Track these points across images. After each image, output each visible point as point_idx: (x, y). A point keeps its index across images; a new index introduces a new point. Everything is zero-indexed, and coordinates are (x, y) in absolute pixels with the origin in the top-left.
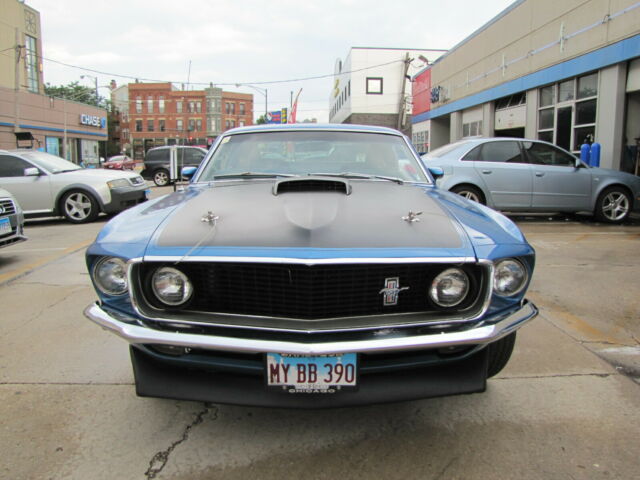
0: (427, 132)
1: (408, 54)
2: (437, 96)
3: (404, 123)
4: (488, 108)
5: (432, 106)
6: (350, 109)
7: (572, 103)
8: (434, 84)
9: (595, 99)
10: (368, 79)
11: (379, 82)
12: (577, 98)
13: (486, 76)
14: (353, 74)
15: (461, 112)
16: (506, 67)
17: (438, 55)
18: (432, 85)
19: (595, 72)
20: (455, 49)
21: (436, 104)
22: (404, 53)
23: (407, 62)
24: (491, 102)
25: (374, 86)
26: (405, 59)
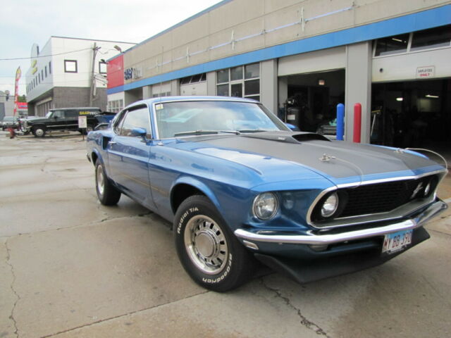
0: (121, 101)
1: (95, 44)
2: (131, 74)
3: (95, 94)
4: (175, 84)
5: (125, 82)
6: (52, 83)
7: (242, 81)
8: (127, 66)
9: (259, 80)
10: (65, 61)
11: (74, 63)
12: (245, 78)
13: (172, 62)
14: (53, 57)
15: (151, 86)
16: (189, 56)
17: (130, 46)
18: (124, 67)
19: (258, 63)
20: (144, 43)
21: (129, 81)
22: (93, 43)
23: (95, 49)
24: (177, 79)
25: (71, 66)
26: (93, 47)
